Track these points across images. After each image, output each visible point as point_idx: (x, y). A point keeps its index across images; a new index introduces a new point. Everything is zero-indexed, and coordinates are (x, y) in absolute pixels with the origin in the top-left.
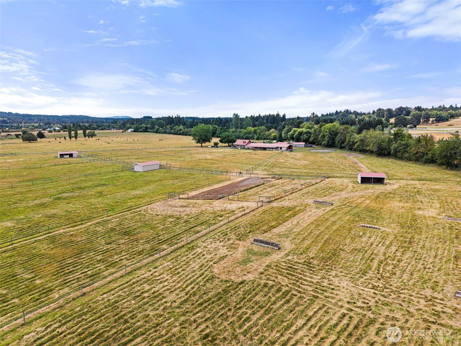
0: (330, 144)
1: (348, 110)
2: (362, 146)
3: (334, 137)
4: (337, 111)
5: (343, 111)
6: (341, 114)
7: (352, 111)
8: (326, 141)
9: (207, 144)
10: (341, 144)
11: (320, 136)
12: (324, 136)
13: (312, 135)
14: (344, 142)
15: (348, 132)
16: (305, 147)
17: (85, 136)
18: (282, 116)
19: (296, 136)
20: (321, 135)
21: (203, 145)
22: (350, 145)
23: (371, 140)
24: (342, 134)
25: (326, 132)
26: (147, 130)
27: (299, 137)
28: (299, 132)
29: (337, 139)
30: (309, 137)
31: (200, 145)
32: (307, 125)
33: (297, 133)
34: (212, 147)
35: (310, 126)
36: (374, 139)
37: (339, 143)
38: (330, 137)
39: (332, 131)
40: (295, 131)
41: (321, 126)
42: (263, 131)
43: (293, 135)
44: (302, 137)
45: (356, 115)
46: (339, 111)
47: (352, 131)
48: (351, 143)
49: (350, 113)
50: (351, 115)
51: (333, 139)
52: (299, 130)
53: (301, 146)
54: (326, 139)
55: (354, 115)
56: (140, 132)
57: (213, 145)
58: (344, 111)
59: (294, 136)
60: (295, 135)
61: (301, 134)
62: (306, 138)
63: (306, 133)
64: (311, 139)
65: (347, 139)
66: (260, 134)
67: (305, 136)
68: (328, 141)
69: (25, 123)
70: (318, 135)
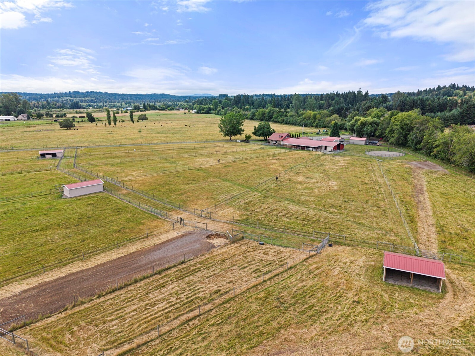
0: (401, 142)
1: (454, 85)
2: (444, 152)
3: (408, 133)
4: (439, 86)
5: (447, 86)
6: (444, 90)
7: (461, 86)
8: (395, 138)
9: (238, 137)
10: (416, 145)
11: (387, 131)
12: (392, 131)
13: (379, 127)
14: (420, 142)
15: (428, 128)
16: (365, 144)
17: (132, 121)
18: (364, 94)
19: (357, 127)
20: (388, 129)
21: (233, 138)
22: (429, 148)
23: (458, 147)
24: (418, 129)
25: (396, 125)
26: (210, 112)
27: (362, 128)
28: (362, 122)
29: (410, 137)
30: (376, 130)
31: (229, 138)
32: (375, 112)
33: (359, 123)
34: (242, 141)
35: (380, 114)
36: (463, 146)
37: (412, 143)
38: (401, 133)
39: (405, 124)
40: (356, 121)
41: (392, 115)
42: (324, 116)
43: (354, 125)
44: (365, 129)
45: (464, 91)
46: (442, 86)
47: (434, 126)
48: (429, 146)
49: (458, 88)
50: (458, 91)
51: (406, 137)
52: (362, 119)
53: (360, 143)
54: (396, 135)
55: (462, 91)
56: (203, 113)
57: (245, 139)
58: (450, 86)
59: (355, 128)
60: (356, 125)
61: (364, 124)
62: (371, 132)
63: (371, 124)
64: (378, 133)
65: (425, 137)
66: (319, 120)
67: (370, 128)
68: (399, 138)
69: (110, 102)
70: (385, 129)
